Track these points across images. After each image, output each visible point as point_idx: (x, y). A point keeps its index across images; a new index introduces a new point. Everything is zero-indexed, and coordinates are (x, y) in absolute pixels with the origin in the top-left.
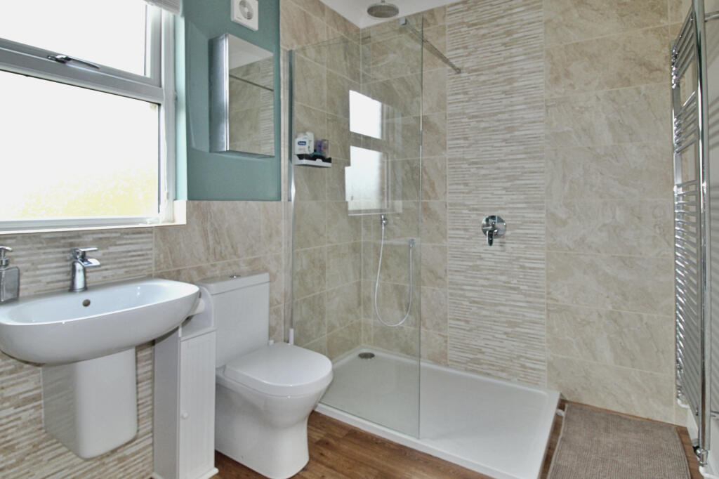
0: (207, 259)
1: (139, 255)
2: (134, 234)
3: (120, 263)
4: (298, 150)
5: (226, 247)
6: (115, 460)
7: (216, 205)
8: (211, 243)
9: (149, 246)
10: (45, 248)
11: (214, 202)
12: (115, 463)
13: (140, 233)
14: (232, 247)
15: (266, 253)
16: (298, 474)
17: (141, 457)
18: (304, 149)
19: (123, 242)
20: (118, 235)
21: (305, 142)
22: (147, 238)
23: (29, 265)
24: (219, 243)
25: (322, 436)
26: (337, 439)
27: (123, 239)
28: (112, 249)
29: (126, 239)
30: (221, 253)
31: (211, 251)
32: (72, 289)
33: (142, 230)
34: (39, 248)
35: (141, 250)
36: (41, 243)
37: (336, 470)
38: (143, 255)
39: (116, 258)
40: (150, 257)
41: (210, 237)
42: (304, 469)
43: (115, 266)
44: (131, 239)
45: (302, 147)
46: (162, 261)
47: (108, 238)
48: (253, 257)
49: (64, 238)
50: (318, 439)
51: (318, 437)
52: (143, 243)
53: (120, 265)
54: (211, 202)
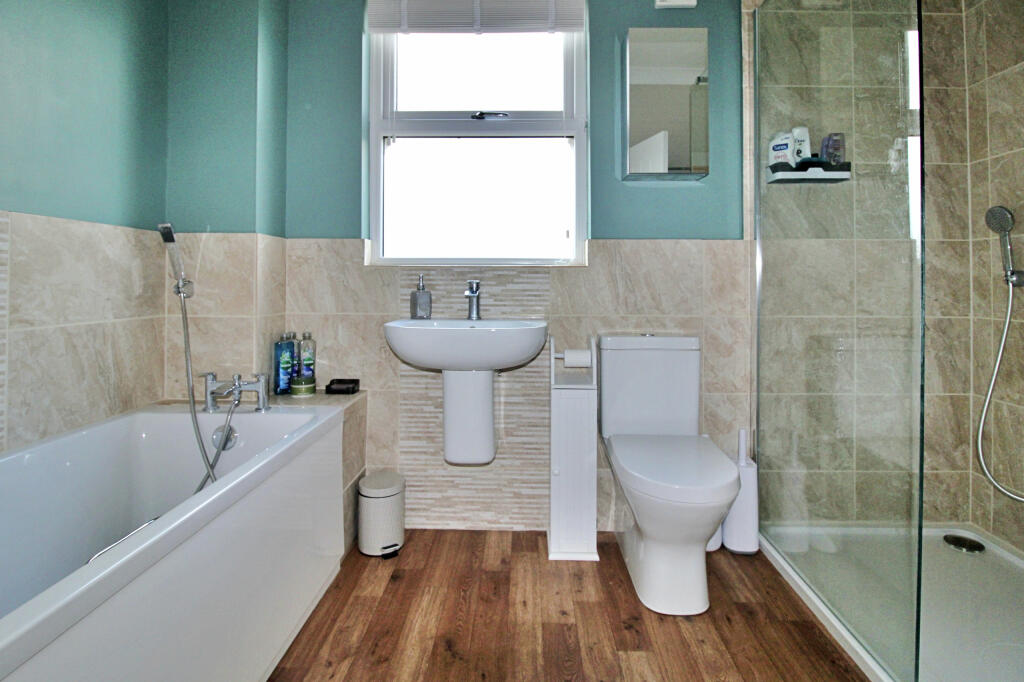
0: (615, 310)
1: (535, 296)
2: (530, 273)
3: (517, 300)
4: (774, 158)
5: (644, 298)
6: (511, 492)
7: (628, 245)
8: (621, 290)
9: (547, 287)
10: (456, 280)
11: (626, 241)
12: (511, 495)
13: (537, 273)
14: (653, 299)
15: (714, 313)
16: (674, 616)
17: (537, 503)
18: (785, 156)
19: (521, 280)
20: (515, 273)
21: (786, 145)
22: (542, 278)
23: (445, 293)
24: (633, 292)
25: (753, 600)
26: (771, 617)
27: (519, 277)
28: (510, 286)
29: (523, 278)
30: (636, 305)
31: (621, 300)
32: (470, 318)
33: (537, 269)
34: (452, 280)
35: (538, 290)
36: (453, 275)
37: (727, 648)
38: (539, 296)
39: (513, 296)
40: (547, 298)
41: (621, 284)
42: (688, 618)
43: (512, 303)
44: (528, 278)
45: (780, 153)
46: (560, 304)
47: (506, 275)
48: (689, 316)
49: (470, 272)
50: (743, 600)
51: (746, 598)
52: (541, 283)
53: (517, 303)
54: (621, 241)
